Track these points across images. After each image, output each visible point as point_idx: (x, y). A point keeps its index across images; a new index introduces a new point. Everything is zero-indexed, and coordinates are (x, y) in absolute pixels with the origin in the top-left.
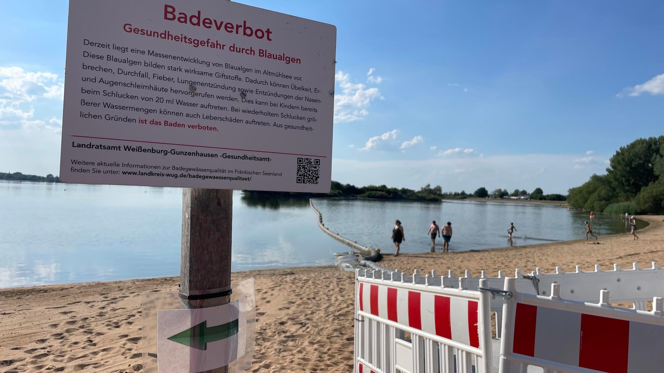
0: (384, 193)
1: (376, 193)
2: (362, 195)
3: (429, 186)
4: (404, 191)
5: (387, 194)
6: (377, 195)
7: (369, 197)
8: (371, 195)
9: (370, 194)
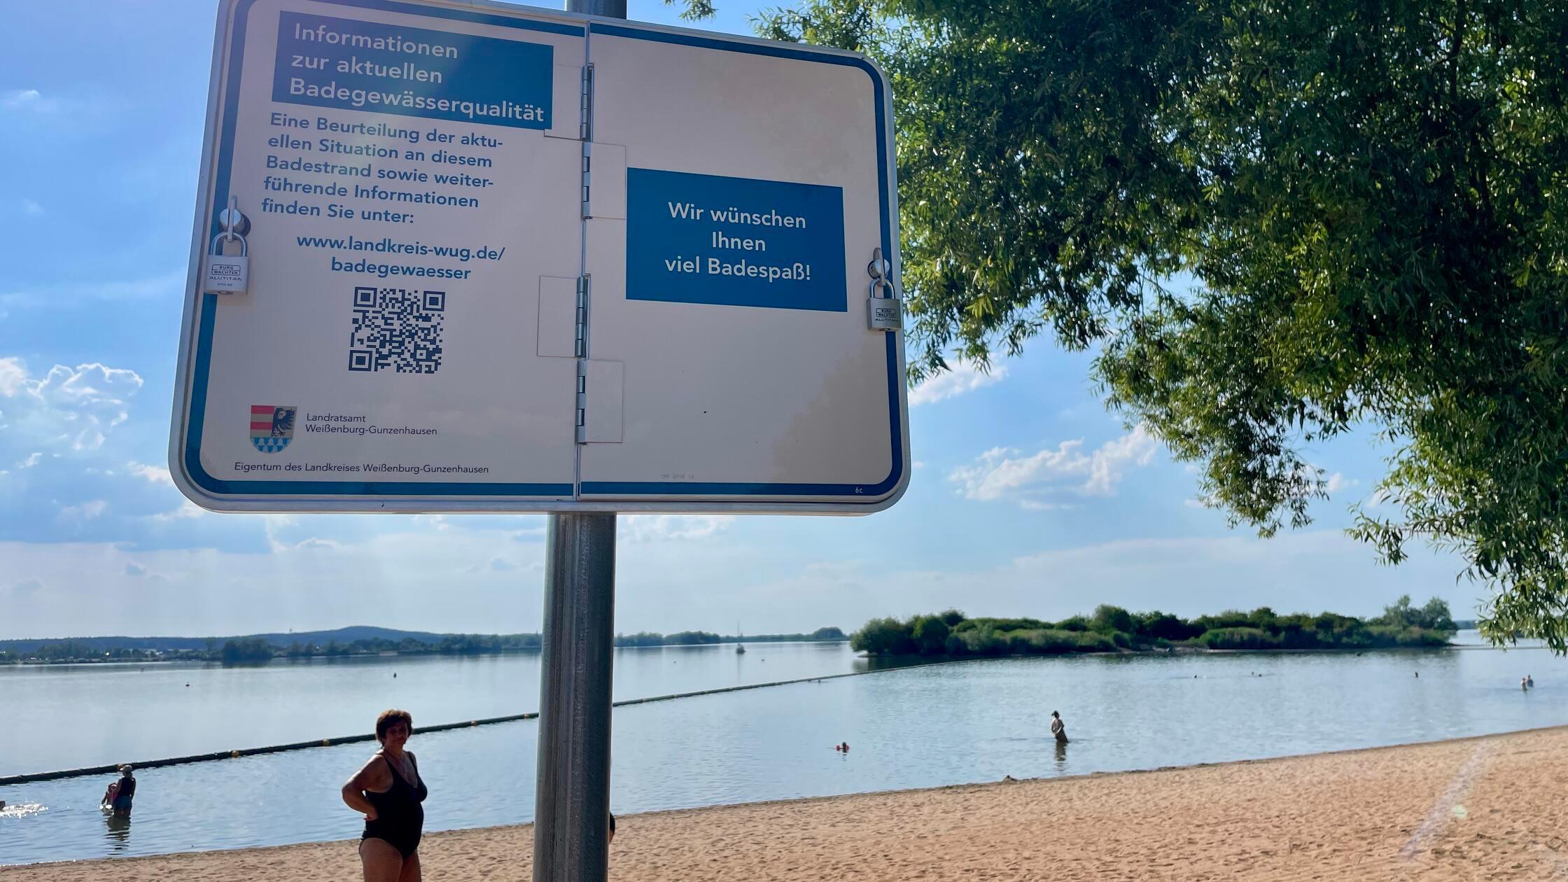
0: (1257, 632)
1: (1232, 634)
2: (1192, 640)
3: (1406, 600)
4: (1327, 622)
5: (1268, 633)
6: (1237, 638)
7: (1212, 645)
8: (1219, 640)
9: (1217, 636)
